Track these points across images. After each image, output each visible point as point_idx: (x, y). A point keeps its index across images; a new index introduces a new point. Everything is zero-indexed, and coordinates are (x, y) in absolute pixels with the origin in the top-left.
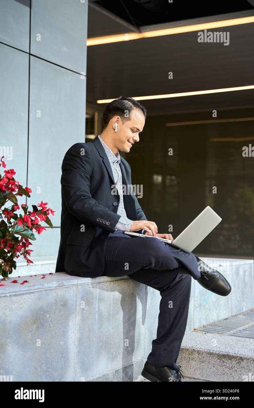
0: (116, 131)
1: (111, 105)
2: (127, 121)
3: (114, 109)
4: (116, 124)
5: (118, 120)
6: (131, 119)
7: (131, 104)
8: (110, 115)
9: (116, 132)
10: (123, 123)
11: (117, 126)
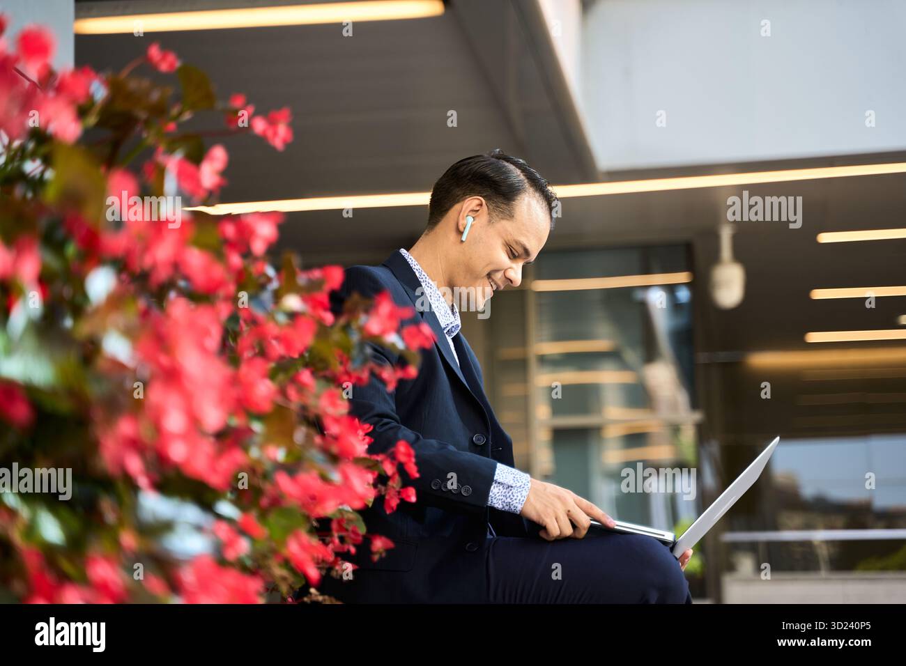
0: (464, 239)
1: (464, 165)
2: (502, 219)
3: (472, 177)
4: (470, 219)
5: (478, 208)
6: (513, 216)
7: (522, 177)
8: (458, 191)
9: (462, 241)
10: (490, 221)
11: (472, 226)
